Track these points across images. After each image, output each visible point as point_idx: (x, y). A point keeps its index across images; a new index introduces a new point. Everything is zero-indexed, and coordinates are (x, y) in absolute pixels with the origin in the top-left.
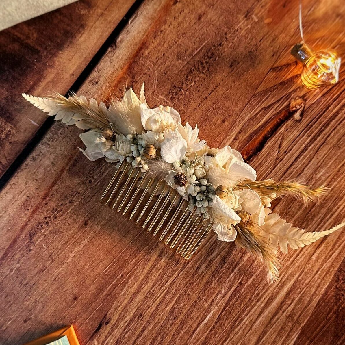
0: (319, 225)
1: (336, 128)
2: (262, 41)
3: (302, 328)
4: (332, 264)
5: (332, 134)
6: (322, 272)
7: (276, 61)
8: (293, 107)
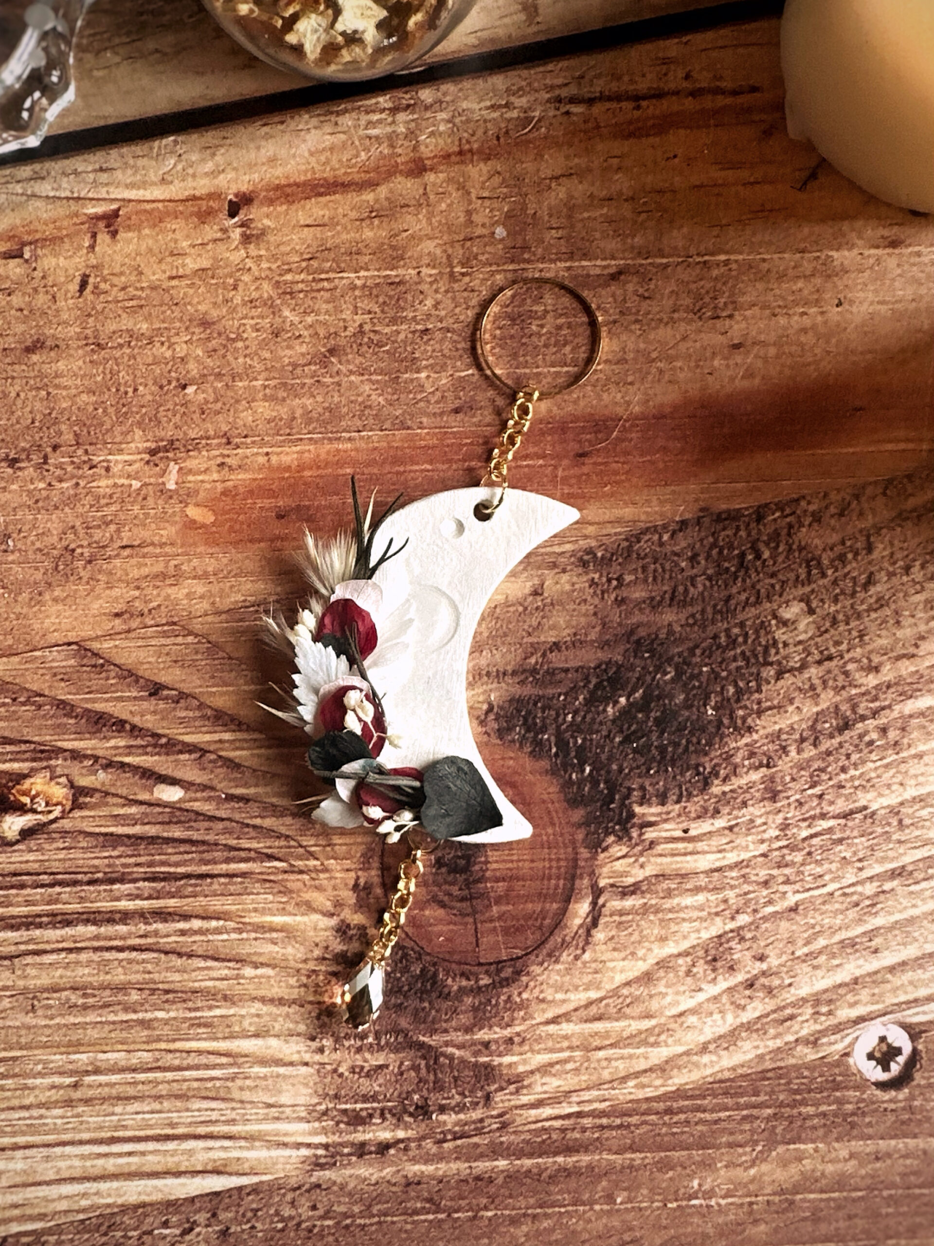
1: (79, 950)
2: (127, 552)
5: (53, 957)
7: (110, 636)
8: (25, 793)
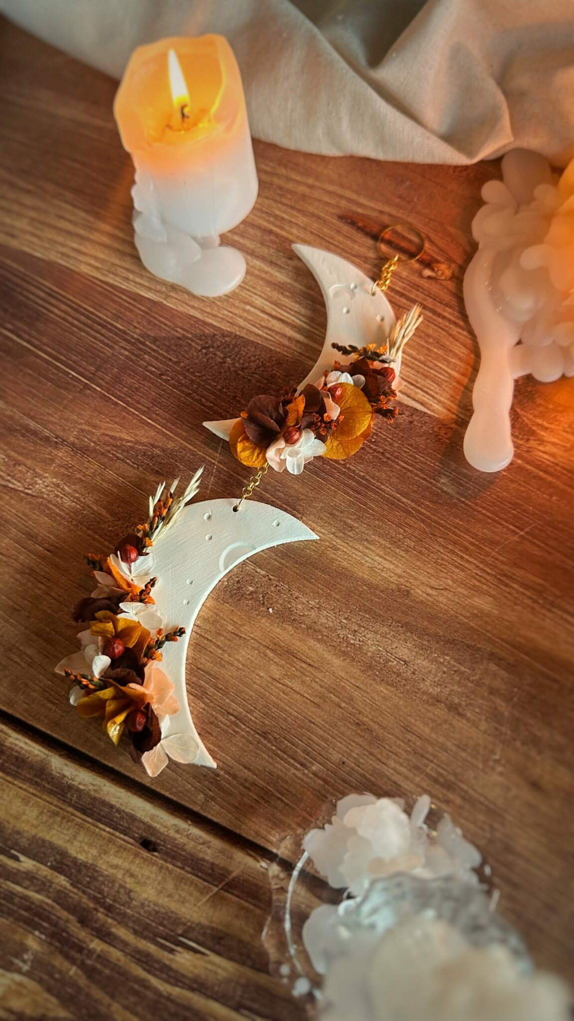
0: (291, 309)
3: (161, 302)
4: (243, 328)
6: (231, 318)
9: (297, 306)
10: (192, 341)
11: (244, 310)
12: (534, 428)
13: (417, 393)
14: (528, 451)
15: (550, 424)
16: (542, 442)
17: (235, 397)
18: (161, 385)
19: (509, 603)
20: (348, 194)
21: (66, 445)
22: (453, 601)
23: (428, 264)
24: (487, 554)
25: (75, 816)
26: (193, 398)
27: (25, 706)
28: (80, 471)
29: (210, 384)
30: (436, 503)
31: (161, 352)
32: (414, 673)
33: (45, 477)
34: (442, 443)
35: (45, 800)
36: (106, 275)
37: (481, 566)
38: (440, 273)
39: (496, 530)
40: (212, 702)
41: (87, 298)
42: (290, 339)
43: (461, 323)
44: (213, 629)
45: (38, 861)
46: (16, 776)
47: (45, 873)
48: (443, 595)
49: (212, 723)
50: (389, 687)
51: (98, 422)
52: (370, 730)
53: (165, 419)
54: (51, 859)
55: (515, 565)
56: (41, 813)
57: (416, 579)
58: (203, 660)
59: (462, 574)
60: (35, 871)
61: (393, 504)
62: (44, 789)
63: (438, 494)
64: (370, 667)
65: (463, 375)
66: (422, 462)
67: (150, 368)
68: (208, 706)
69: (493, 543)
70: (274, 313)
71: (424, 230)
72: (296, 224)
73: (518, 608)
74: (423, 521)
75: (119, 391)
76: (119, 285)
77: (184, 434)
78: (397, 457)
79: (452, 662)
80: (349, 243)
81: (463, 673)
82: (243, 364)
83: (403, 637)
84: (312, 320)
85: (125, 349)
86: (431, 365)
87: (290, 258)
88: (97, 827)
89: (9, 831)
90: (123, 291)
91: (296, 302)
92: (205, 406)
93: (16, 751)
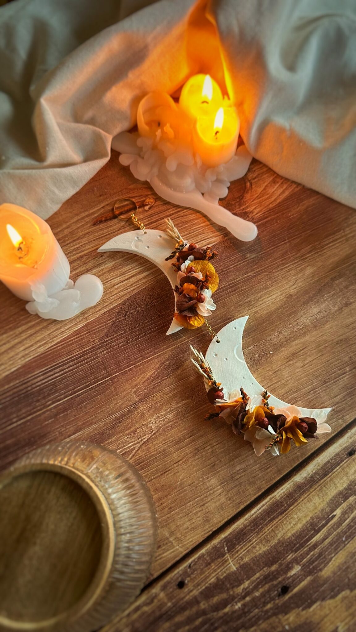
9: (129, 266)
10: (118, 319)
11: (117, 289)
12: (244, 211)
13: (202, 243)
14: (253, 219)
15: (246, 204)
16: (252, 212)
17: (159, 315)
18: (133, 344)
19: (314, 262)
20: (83, 215)
21: (138, 403)
22: (303, 281)
23: (143, 205)
24: (290, 258)
25: (326, 480)
26: (149, 334)
27: (264, 482)
28: (156, 403)
29: (146, 323)
30: (256, 264)
31: (114, 336)
32: (326, 311)
33: (150, 421)
34: (231, 247)
35: (313, 491)
36: (53, 341)
37: (293, 263)
38: (150, 203)
39: (281, 249)
40: (301, 397)
41: (60, 356)
42: (144, 278)
43: (180, 209)
44: (268, 381)
45: (339, 507)
46: (296, 500)
47: (345, 505)
48: (298, 283)
49: (310, 402)
50: (327, 324)
51: (136, 382)
52: (341, 340)
53: (152, 351)
54: (341, 499)
55: (299, 250)
56: (318, 495)
57: (286, 289)
58: (280, 392)
59: (293, 271)
60: (343, 510)
61: (248, 280)
62: (308, 490)
63: (253, 261)
64: (315, 326)
65: (204, 222)
66: (235, 259)
67: (120, 345)
68: (302, 399)
69: (286, 253)
70: (126, 277)
71: (125, 196)
72: (84, 244)
73: (317, 260)
74: (262, 273)
75: (124, 365)
76: (64, 337)
77: (165, 346)
78: (228, 267)
79: (328, 295)
80: (110, 229)
81: (334, 294)
82: (144, 304)
83: (309, 307)
84: (140, 264)
85: (103, 351)
86: (192, 231)
87: (102, 256)
88: (335, 472)
89: (320, 514)
90: (69, 337)
91: (127, 266)
92: (155, 331)
93: (284, 495)
